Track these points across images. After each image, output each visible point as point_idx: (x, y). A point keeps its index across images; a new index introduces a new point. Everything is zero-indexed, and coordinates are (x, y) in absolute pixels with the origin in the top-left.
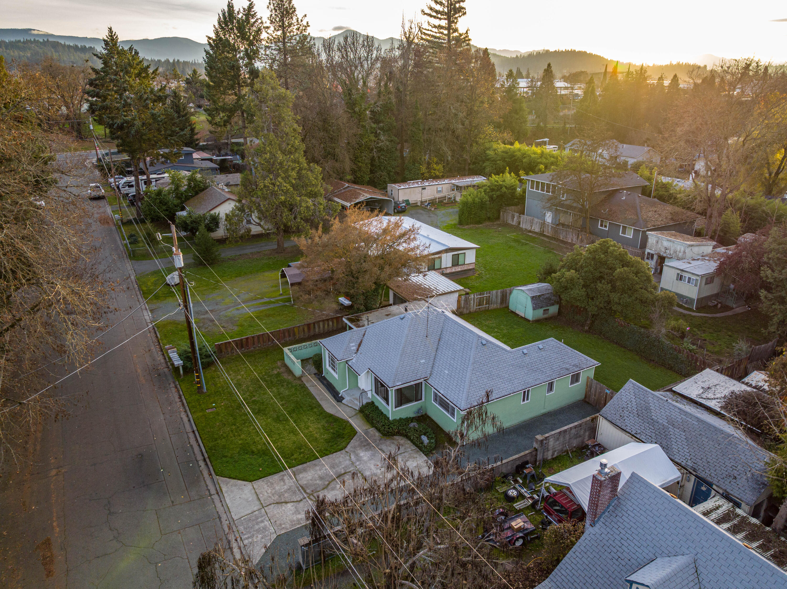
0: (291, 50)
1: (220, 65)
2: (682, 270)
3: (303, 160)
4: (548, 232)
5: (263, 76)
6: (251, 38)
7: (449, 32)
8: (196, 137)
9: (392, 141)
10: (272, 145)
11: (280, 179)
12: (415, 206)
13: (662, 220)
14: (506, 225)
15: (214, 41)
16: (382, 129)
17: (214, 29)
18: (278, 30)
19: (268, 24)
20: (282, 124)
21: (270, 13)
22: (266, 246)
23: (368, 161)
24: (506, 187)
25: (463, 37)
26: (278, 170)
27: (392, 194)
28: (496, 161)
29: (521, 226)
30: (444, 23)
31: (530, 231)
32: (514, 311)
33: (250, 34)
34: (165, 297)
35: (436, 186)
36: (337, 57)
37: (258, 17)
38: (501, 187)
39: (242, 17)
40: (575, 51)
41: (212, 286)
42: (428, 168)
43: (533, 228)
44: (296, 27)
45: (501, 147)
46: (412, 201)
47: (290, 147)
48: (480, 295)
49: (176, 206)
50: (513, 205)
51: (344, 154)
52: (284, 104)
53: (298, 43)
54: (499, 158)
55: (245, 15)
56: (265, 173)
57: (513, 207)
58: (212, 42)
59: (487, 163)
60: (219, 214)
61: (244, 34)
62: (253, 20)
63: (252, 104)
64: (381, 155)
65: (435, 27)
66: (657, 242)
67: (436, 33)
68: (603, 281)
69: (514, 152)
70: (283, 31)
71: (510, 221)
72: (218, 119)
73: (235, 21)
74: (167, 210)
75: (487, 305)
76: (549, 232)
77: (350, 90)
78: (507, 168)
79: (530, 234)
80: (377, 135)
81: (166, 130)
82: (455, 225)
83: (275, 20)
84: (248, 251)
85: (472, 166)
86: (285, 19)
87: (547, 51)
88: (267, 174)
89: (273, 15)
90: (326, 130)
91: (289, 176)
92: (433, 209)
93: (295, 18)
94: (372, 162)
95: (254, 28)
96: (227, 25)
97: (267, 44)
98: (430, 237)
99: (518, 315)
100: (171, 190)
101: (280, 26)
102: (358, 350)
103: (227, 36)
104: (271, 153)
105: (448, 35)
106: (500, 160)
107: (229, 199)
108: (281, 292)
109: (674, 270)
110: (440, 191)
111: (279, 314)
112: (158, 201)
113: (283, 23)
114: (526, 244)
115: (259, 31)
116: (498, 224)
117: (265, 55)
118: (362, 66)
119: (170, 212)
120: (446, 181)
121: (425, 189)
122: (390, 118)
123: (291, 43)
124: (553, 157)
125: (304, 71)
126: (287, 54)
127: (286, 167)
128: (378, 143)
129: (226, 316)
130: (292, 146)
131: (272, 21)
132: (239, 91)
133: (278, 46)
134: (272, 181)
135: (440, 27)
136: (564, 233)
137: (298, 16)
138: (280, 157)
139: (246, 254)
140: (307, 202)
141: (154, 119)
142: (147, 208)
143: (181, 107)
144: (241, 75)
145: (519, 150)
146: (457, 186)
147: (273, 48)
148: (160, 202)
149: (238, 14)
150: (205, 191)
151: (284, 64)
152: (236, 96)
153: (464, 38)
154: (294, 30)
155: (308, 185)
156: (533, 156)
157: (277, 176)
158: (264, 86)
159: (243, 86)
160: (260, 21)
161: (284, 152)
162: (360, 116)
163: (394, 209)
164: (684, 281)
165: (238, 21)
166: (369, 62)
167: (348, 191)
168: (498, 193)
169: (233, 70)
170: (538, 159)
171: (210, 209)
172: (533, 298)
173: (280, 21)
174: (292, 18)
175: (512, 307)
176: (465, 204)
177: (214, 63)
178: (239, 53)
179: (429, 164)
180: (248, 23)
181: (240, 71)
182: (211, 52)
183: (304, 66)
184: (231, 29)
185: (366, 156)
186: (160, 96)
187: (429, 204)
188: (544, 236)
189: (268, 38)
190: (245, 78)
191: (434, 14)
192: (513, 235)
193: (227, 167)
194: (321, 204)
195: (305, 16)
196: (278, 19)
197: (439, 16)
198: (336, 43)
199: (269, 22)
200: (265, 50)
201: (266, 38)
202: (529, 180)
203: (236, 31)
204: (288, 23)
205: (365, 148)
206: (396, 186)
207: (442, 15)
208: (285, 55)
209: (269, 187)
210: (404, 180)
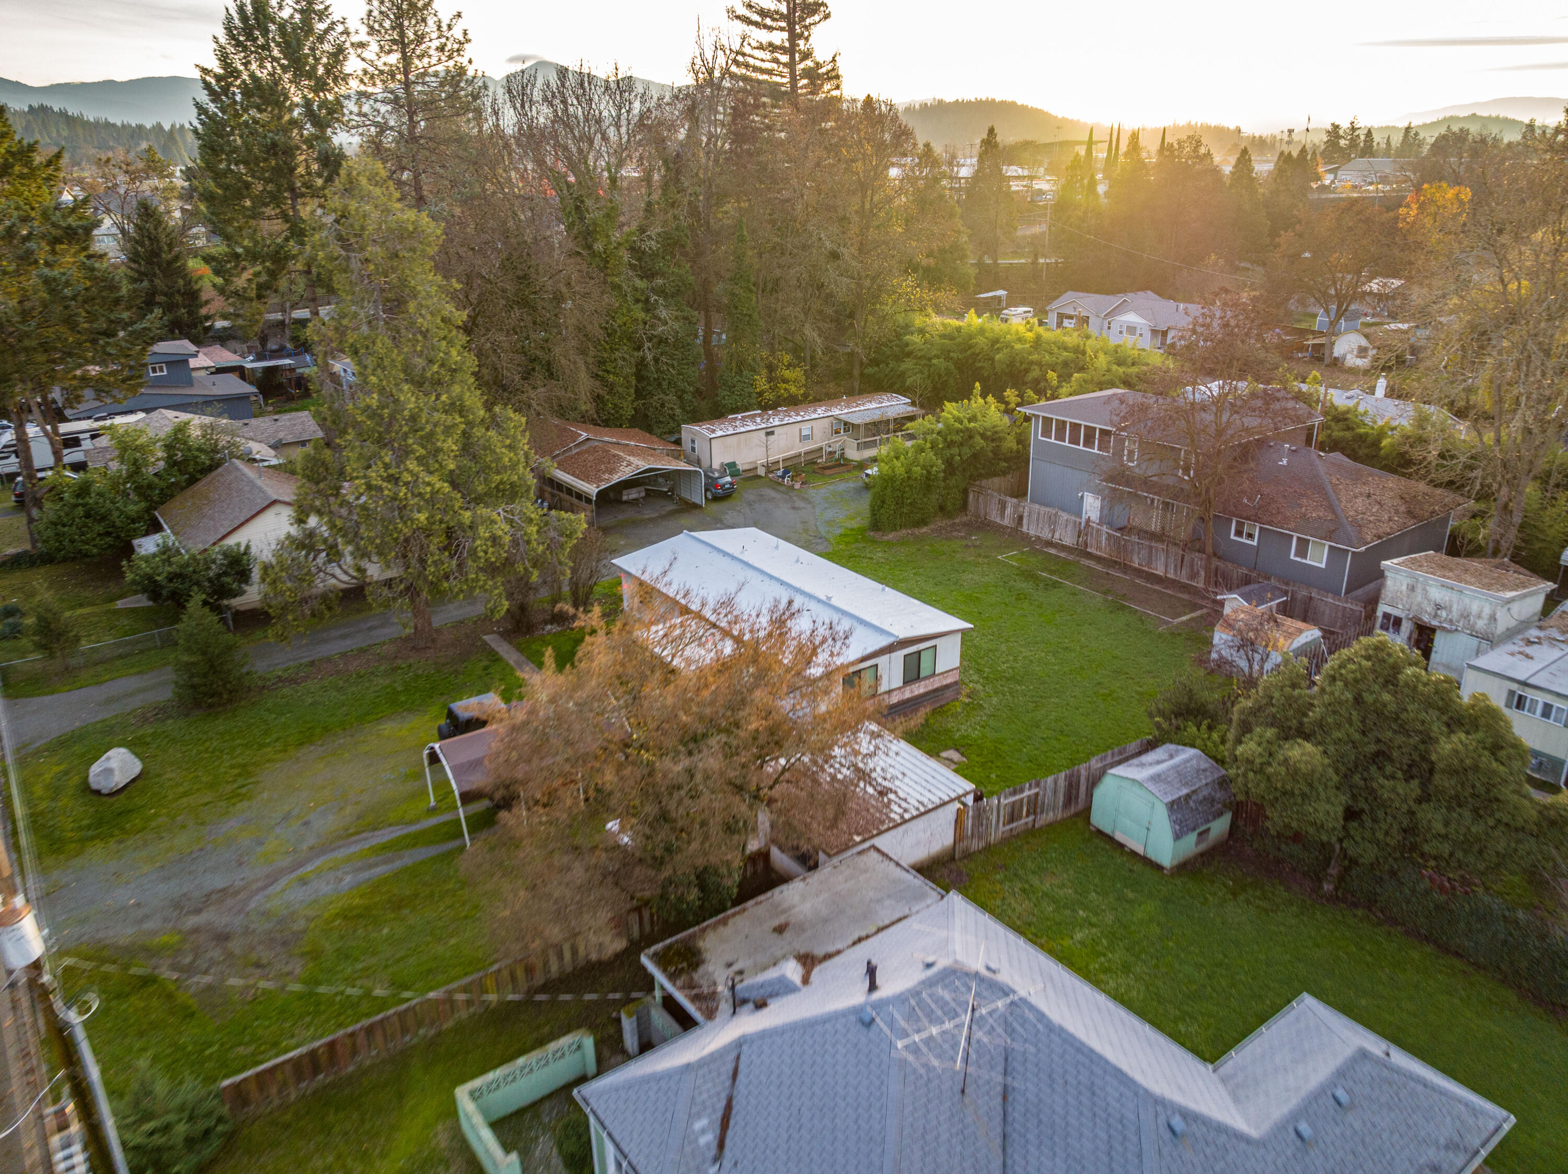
0: (425, 103)
1: (239, 141)
2: (1525, 684)
3: (474, 400)
4: (1099, 548)
5: (349, 175)
6: (321, 71)
7: (792, 57)
8: (204, 311)
9: (685, 318)
10: (384, 369)
11: (412, 465)
12: (751, 477)
13: (1390, 520)
14: (984, 526)
15: (218, 78)
16: (661, 292)
17: (215, 46)
18: (390, 52)
19: (363, 37)
20: (412, 306)
21: (368, 7)
22: (382, 626)
23: (630, 370)
24: (983, 436)
25: (823, 70)
26: (406, 437)
27: (693, 449)
28: (930, 359)
29: (1025, 529)
30: (779, 38)
31: (1050, 544)
32: (1107, 830)
33: (317, 60)
34: (83, 841)
35: (797, 426)
36: (542, 115)
37: (336, 17)
38: (970, 435)
39: (292, 17)
40: (993, 100)
41: (229, 788)
42: (770, 380)
43: (1057, 536)
44: (436, 43)
45: (937, 322)
46: (743, 463)
47: (435, 368)
48: (1014, 793)
49: (133, 522)
50: (995, 475)
51: (575, 363)
52: (413, 250)
53: (442, 84)
54: (935, 352)
55: (302, 12)
56: (372, 448)
57: (996, 480)
58: (213, 81)
59: (908, 364)
60: (248, 547)
61: (299, 59)
62: (321, 26)
63: (321, 254)
64: (662, 354)
65: (761, 47)
66: (1412, 589)
67: (762, 60)
68: (1389, 769)
69: (971, 337)
70: (404, 53)
71: (994, 517)
72: (240, 282)
73: (272, 27)
74: (108, 534)
75: (1031, 818)
76: (1101, 546)
77: (580, 199)
78: (977, 384)
79: (1053, 551)
80: (648, 307)
81: (92, 317)
82: (862, 531)
83: (381, 25)
84: (333, 648)
85: (870, 370)
86: (406, 23)
87: (941, 102)
88: (374, 448)
89: (376, 13)
90: (524, 303)
91: (439, 450)
92: (797, 486)
93: (431, 21)
94: (639, 371)
95: (327, 47)
96: (250, 36)
97: (362, 88)
98: (834, 602)
99: (1121, 846)
100: (120, 476)
101: (394, 41)
102: (721, 1145)
103: (254, 66)
104: (382, 391)
105: (791, 65)
106: (938, 357)
107: (275, 502)
108: (432, 803)
109: (1497, 680)
110: (807, 437)
111: (432, 895)
112: (80, 511)
113: (402, 34)
114: (1055, 585)
115: (339, 53)
116: (965, 524)
117: (360, 114)
118: (605, 138)
119: (118, 537)
120: (821, 411)
121: (772, 433)
122: (677, 265)
123: (424, 83)
124: (1066, 349)
125: (461, 153)
126: (415, 113)
127: (428, 428)
128: (653, 326)
129: (266, 914)
130: (442, 365)
131: (372, 28)
132: (293, 207)
133: (392, 92)
134: (391, 471)
135: (772, 47)
136: (1144, 552)
137: (440, 15)
138: (409, 399)
139: (329, 660)
140: (493, 522)
141: (51, 291)
142: (50, 533)
143: (163, 238)
144: (297, 166)
145: (982, 331)
146: (846, 424)
147: (379, 97)
148: (88, 515)
149: (281, 7)
150: (214, 474)
151: (410, 138)
152: (287, 221)
153: (827, 73)
154: (432, 52)
155: (490, 468)
156: (1018, 346)
157: (404, 453)
158: (353, 205)
159: (303, 195)
160: (340, 28)
161: (419, 383)
162: (604, 262)
163: (706, 490)
164: (1532, 710)
165: (282, 27)
166: (623, 130)
167: (587, 451)
168: (967, 452)
169: (275, 154)
170: (1030, 353)
171: (223, 531)
172: (1173, 806)
173: (393, 28)
174: (424, 20)
175: (1099, 819)
176: (887, 481)
177: (222, 137)
178: (290, 109)
179: (771, 368)
180: (310, 31)
181: (293, 157)
182: (212, 108)
183: (460, 140)
184: (263, 47)
185: (624, 359)
186: (69, 227)
187: (786, 472)
188: (1090, 556)
189: (365, 72)
190: (309, 174)
191: (756, 18)
192: (1010, 557)
193: (281, 385)
194: (530, 521)
195: (459, 15)
196: (387, 24)
197: (768, 21)
198: (540, 83)
199: (364, 29)
200: (359, 103)
201: (360, 73)
202: (1037, 417)
203: (276, 53)
204: (415, 33)
205: (621, 339)
206: (702, 429)
207: (774, 20)
208: (411, 114)
209: (380, 489)
210: (718, 413)
